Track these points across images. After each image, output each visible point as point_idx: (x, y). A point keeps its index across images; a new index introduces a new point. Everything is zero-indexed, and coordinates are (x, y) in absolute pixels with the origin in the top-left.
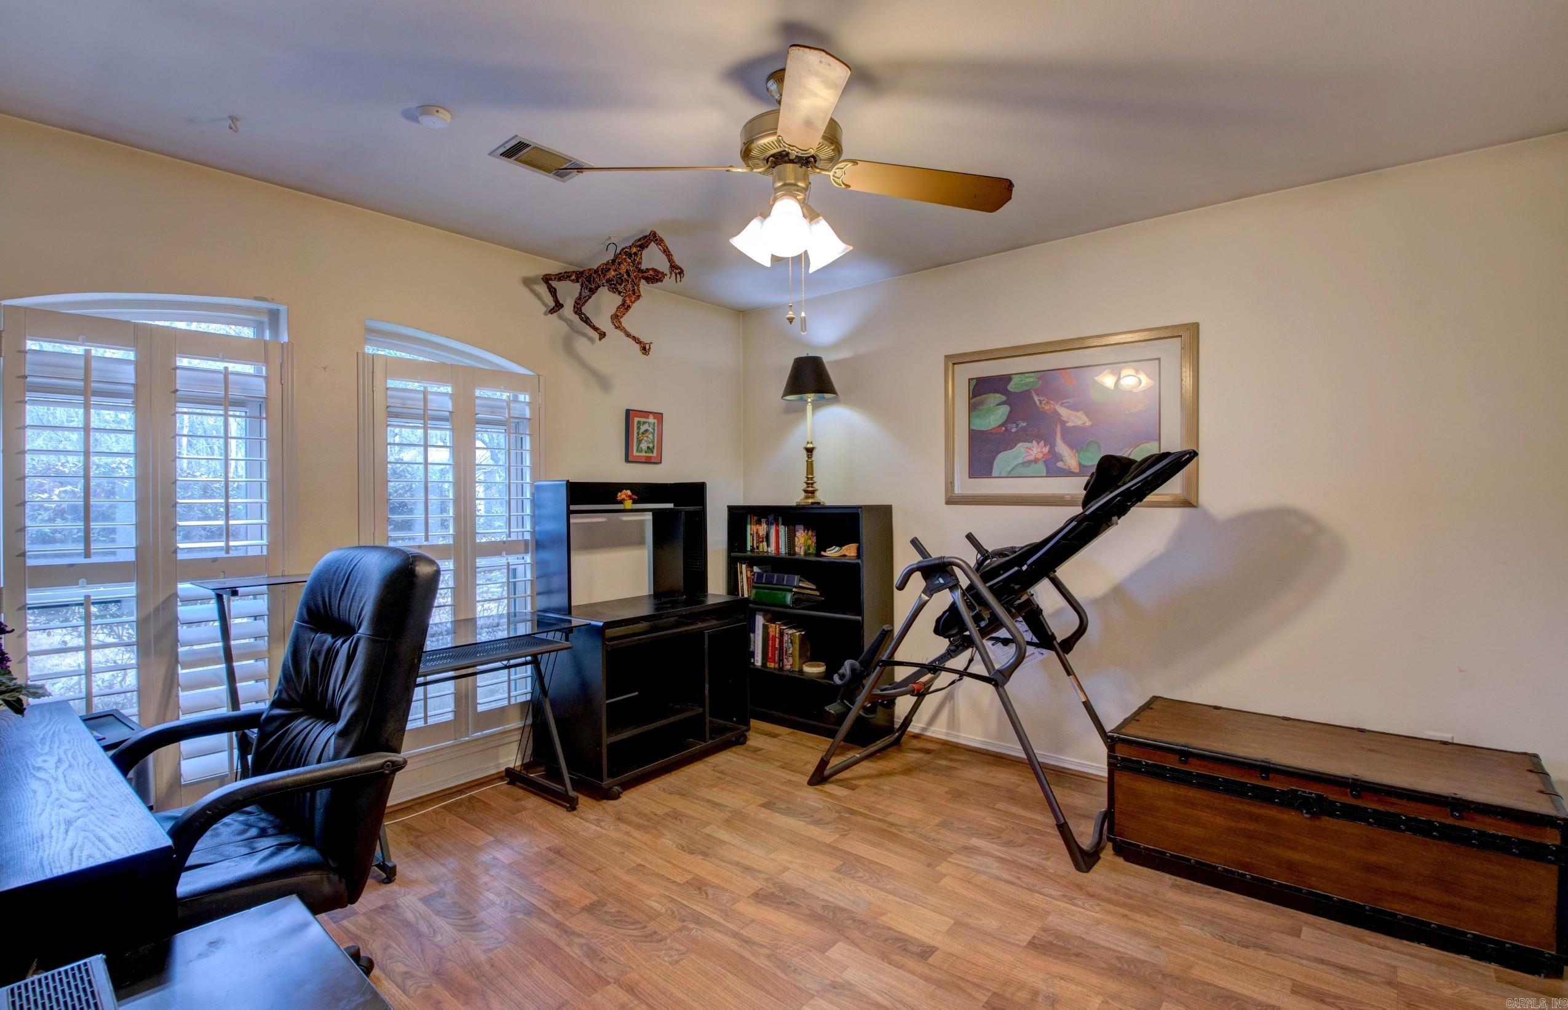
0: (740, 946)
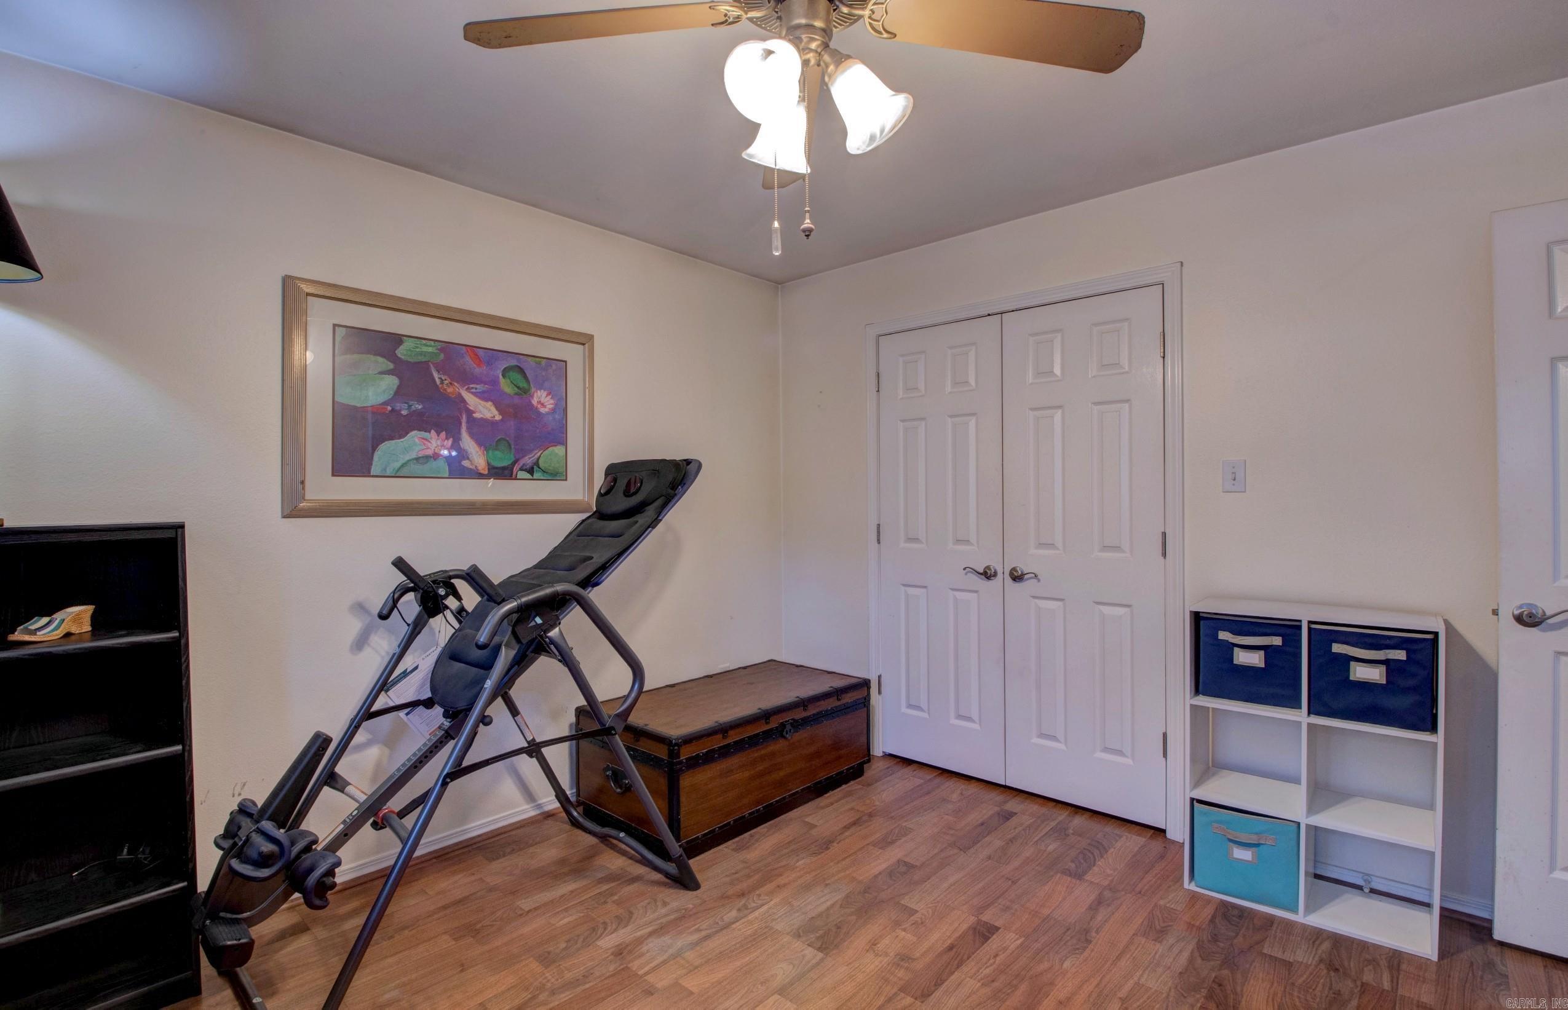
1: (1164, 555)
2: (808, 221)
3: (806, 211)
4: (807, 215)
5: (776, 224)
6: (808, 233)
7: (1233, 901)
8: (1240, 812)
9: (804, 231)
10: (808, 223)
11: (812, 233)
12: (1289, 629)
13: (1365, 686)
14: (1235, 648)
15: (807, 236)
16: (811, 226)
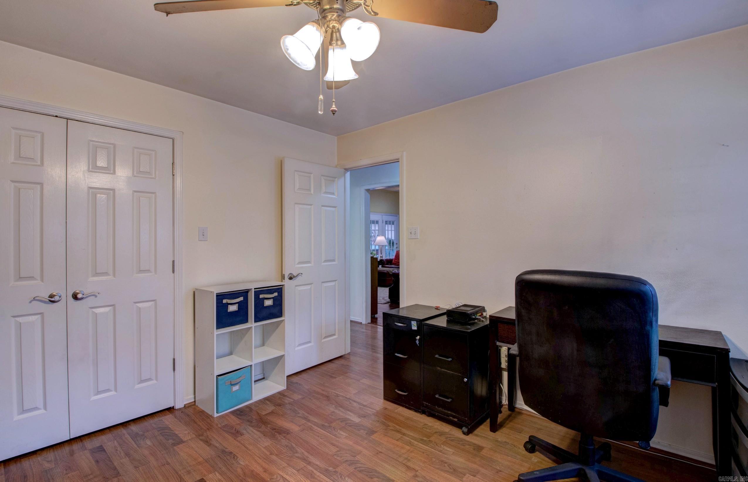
0: (308, 457)
1: (173, 272)
2: (334, 106)
3: (333, 101)
4: (334, 103)
5: (321, 97)
6: (334, 112)
7: (234, 409)
8: (230, 373)
9: (332, 111)
10: (334, 107)
11: (336, 113)
12: (245, 293)
13: (269, 307)
14: (229, 305)
15: (334, 114)
16: (335, 108)
